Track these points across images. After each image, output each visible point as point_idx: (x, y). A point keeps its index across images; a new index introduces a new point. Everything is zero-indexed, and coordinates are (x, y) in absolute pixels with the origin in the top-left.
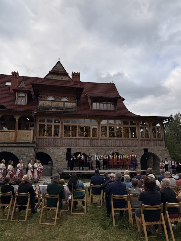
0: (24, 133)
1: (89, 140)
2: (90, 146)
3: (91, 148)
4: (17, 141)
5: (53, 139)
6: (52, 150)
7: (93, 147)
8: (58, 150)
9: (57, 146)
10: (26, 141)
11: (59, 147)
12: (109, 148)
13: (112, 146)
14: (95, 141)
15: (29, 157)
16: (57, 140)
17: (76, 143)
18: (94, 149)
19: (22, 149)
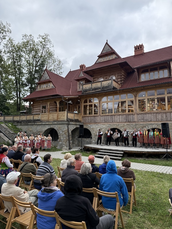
0: (62, 114)
1: (125, 116)
2: (125, 122)
3: (126, 124)
4: (58, 120)
5: (94, 117)
6: (92, 126)
7: (128, 123)
8: (97, 126)
9: (97, 123)
10: (63, 120)
11: (97, 124)
12: (147, 123)
13: (151, 121)
14: (131, 116)
15: (64, 132)
16: (96, 117)
17: (112, 119)
18: (129, 125)
19: (60, 126)
